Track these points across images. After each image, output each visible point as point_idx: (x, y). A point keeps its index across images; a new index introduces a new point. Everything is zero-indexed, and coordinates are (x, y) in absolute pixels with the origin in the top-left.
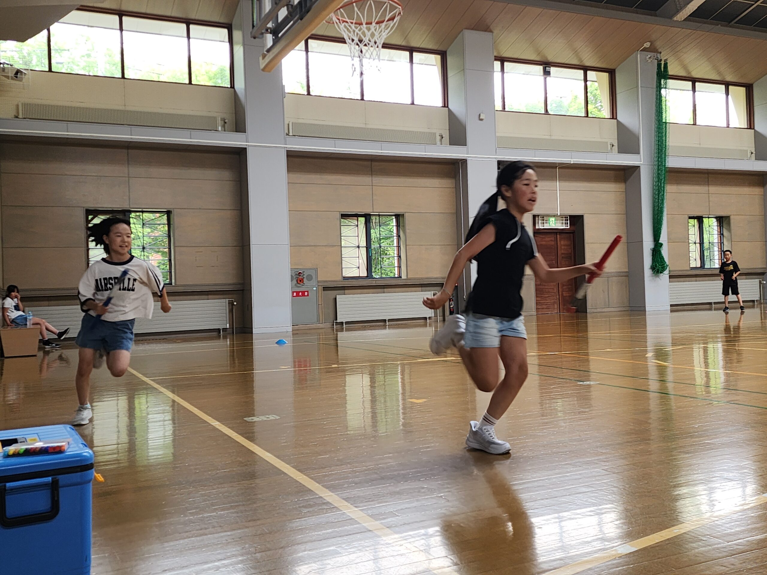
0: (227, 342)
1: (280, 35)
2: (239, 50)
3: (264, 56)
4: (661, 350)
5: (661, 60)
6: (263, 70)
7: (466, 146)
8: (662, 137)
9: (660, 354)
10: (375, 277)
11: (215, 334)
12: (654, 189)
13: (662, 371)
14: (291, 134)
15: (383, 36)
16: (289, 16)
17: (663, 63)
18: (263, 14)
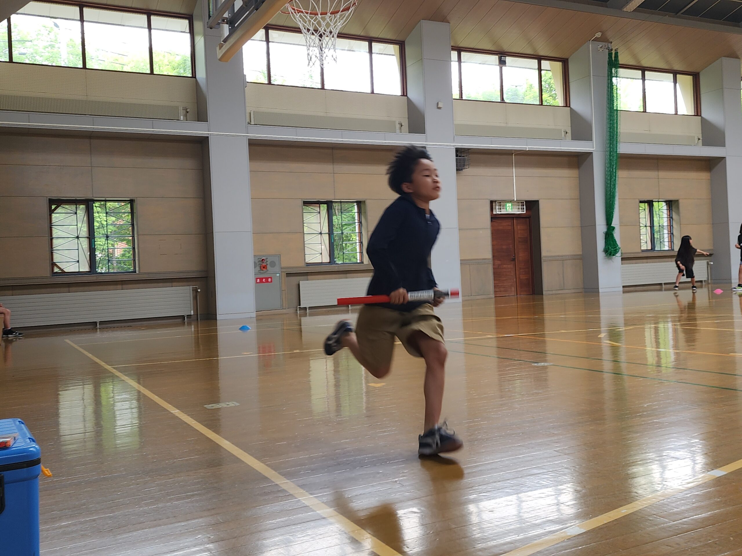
0: (191, 329)
1: (236, 25)
2: (200, 41)
3: (221, 46)
4: (614, 330)
5: (612, 50)
6: (220, 60)
7: (425, 133)
8: (613, 124)
9: (614, 335)
10: (338, 262)
11: (179, 320)
12: (606, 175)
13: (615, 351)
14: (252, 123)
15: (339, 26)
16: (244, 6)
17: (613, 52)
18: (219, 5)
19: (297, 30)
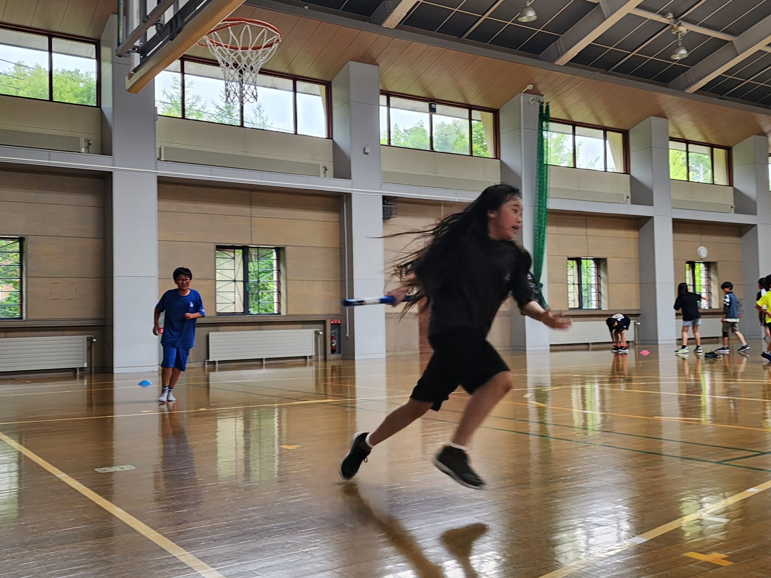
0: (84, 383)
1: (148, 55)
2: (107, 68)
3: (130, 76)
4: (540, 390)
5: (543, 103)
6: (129, 90)
7: (350, 179)
8: (543, 178)
9: (540, 396)
10: (252, 312)
11: (71, 374)
12: (535, 230)
13: (541, 412)
14: (163, 159)
15: (260, 62)
16: (158, 35)
17: (545, 105)
18: (130, 32)
19: (215, 63)
